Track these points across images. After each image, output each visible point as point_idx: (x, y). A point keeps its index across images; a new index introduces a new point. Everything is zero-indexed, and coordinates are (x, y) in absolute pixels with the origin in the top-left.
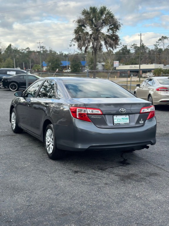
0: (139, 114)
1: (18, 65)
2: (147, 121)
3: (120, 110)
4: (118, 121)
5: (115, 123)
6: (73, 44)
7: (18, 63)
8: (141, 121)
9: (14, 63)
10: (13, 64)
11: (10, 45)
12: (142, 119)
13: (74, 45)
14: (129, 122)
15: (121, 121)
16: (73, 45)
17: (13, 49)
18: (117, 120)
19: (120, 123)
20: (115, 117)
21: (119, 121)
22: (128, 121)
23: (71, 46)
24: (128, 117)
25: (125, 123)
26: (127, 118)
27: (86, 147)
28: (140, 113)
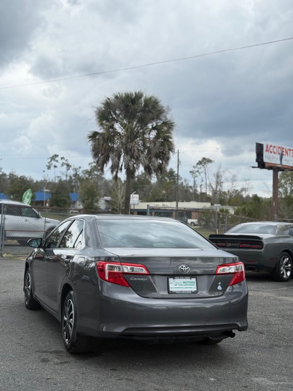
6: (53, 165)
13: (55, 167)
16: (52, 167)
23: (49, 168)
27: (120, 330)
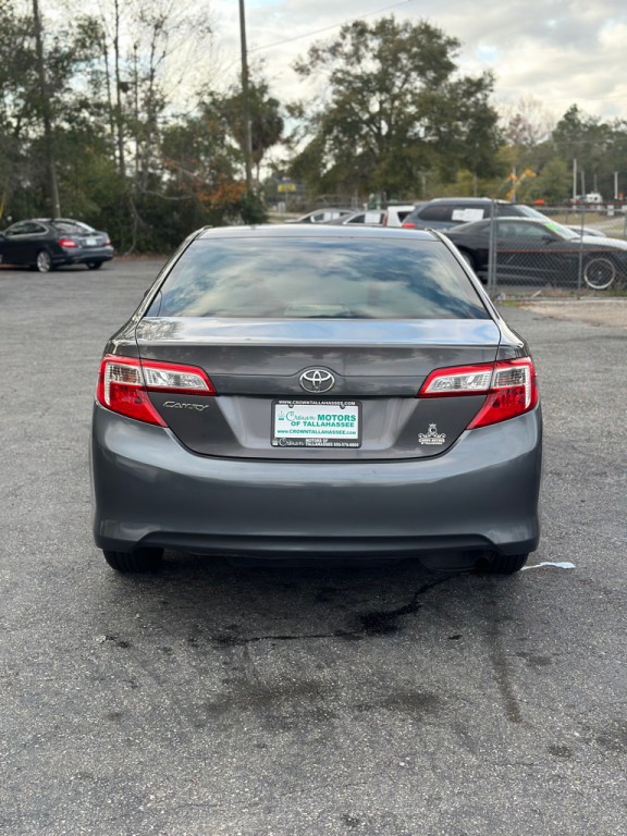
0: (417, 400)
1: (595, 182)
2: (466, 433)
3: (304, 375)
4: (296, 428)
5: (277, 435)
7: (595, 177)
8: (426, 432)
9: (572, 178)
10: (567, 181)
11: (574, 110)
12: (433, 426)
14: (355, 436)
15: (312, 428)
17: (583, 122)
18: (293, 424)
19: (303, 440)
20: (282, 409)
21: (301, 427)
22: (351, 432)
24: (352, 410)
25: (330, 440)
26: (347, 417)
28: (421, 395)
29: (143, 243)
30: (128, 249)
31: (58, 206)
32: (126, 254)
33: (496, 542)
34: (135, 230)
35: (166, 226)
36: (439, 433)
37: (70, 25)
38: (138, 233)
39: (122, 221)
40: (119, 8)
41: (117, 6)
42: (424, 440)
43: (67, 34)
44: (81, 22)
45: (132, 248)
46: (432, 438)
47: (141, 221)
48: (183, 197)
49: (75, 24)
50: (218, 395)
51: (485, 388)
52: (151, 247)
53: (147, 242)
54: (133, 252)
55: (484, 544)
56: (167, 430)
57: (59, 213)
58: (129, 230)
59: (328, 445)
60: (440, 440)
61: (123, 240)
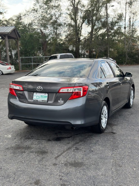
0: (58, 94)
2: (68, 101)
3: (37, 88)
4: (37, 98)
5: (34, 99)
8: (60, 100)
12: (61, 99)
14: (47, 100)
15: (40, 98)
18: (36, 97)
19: (37, 100)
20: (35, 94)
21: (38, 98)
22: (46, 99)
24: (47, 95)
25: (42, 101)
26: (46, 96)
29: (128, 62)
30: (124, 64)
31: (109, 55)
32: (124, 65)
33: (72, 123)
34: (126, 59)
35: (134, 58)
36: (62, 100)
37: (116, 16)
38: (127, 60)
39: (124, 58)
40: (126, 11)
41: (126, 10)
42: (59, 102)
43: (115, 17)
44: (118, 15)
45: (125, 63)
46: (61, 101)
47: (128, 57)
48: (138, 52)
49: (117, 15)
50: (24, 91)
51: (71, 91)
52: (130, 63)
53: (129, 62)
54: (126, 64)
55: (70, 124)
56: (17, 97)
57: (109, 56)
58: (125, 59)
59: (41, 101)
60: (62, 102)
61: (124, 62)
